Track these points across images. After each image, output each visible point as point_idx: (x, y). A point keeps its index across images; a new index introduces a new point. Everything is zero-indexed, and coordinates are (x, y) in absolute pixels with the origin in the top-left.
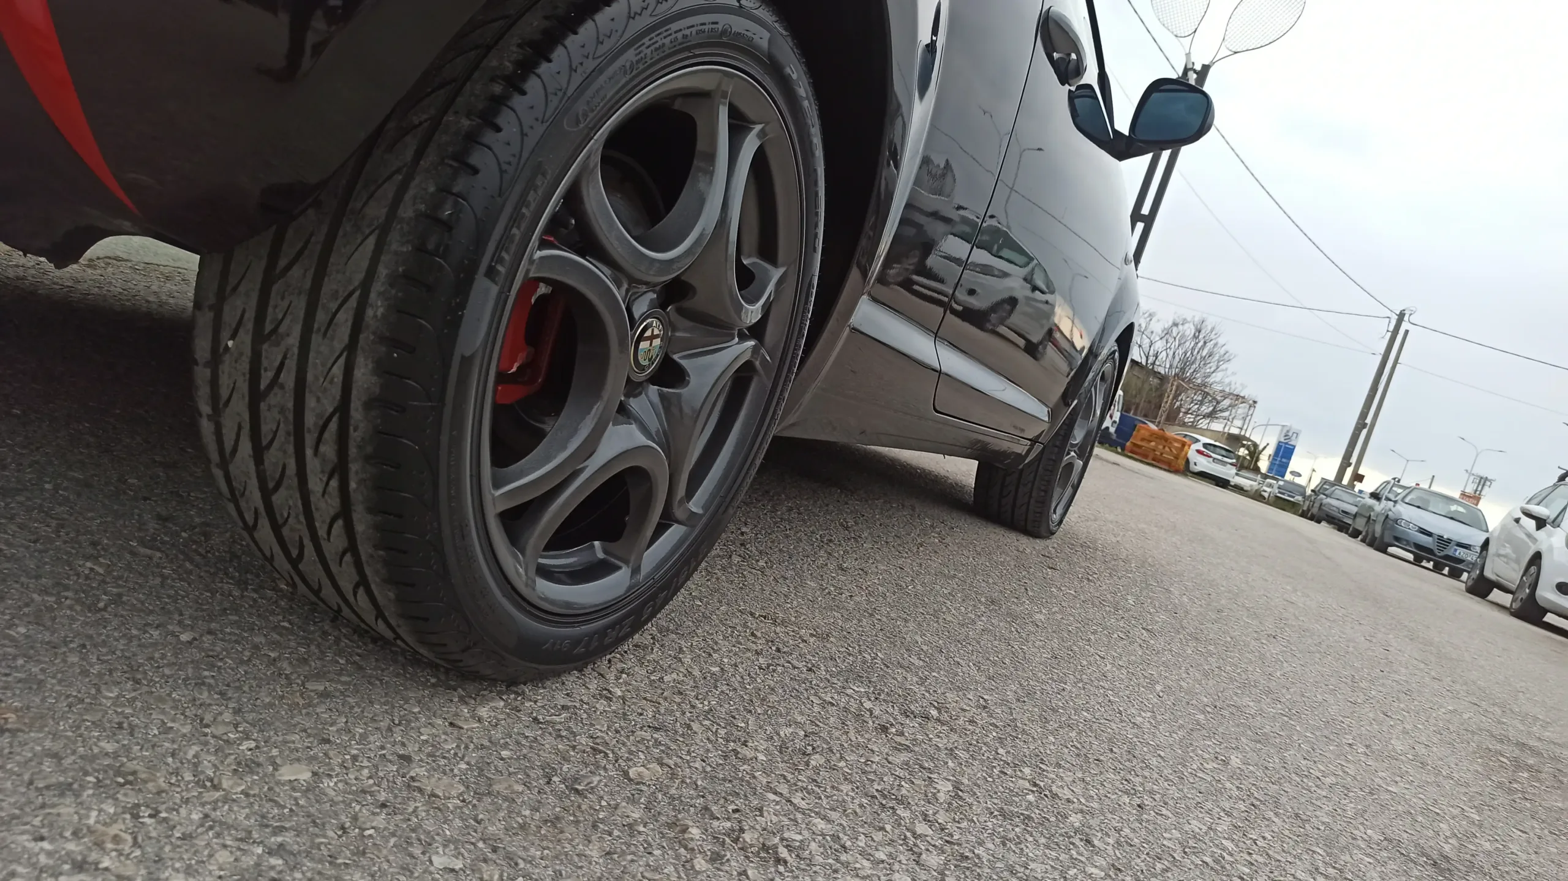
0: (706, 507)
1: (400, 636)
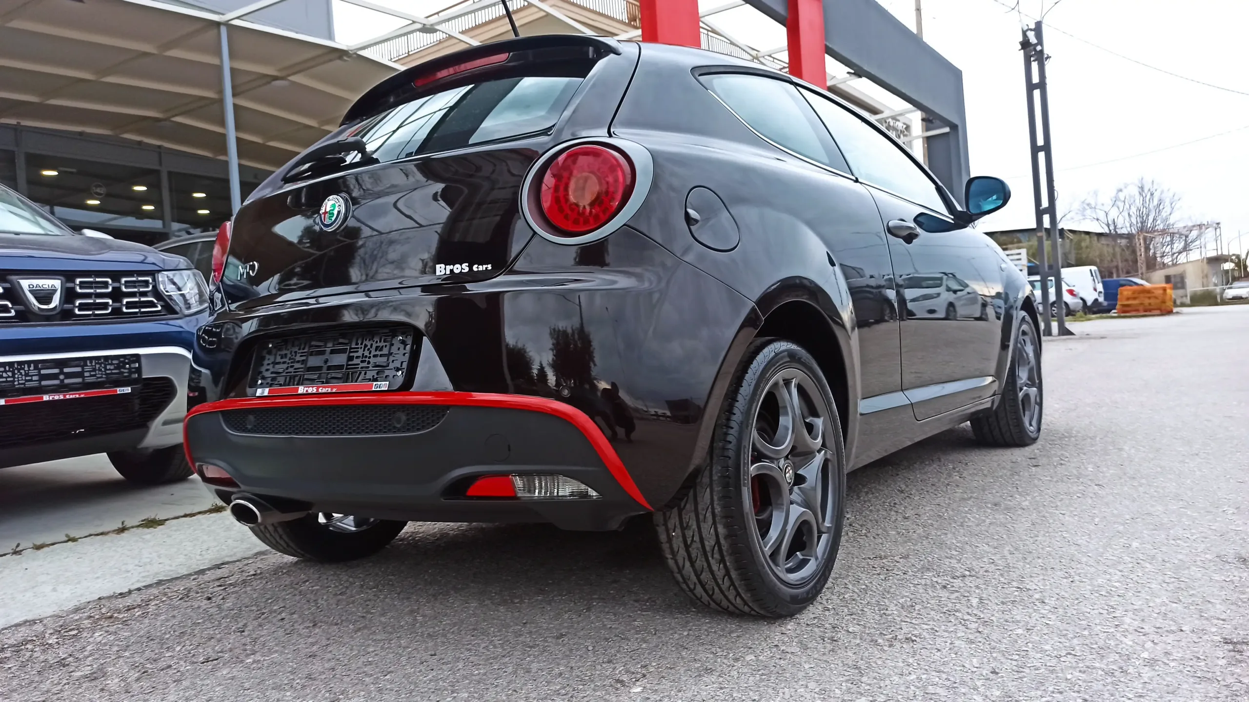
0: (832, 522)
1: (753, 609)
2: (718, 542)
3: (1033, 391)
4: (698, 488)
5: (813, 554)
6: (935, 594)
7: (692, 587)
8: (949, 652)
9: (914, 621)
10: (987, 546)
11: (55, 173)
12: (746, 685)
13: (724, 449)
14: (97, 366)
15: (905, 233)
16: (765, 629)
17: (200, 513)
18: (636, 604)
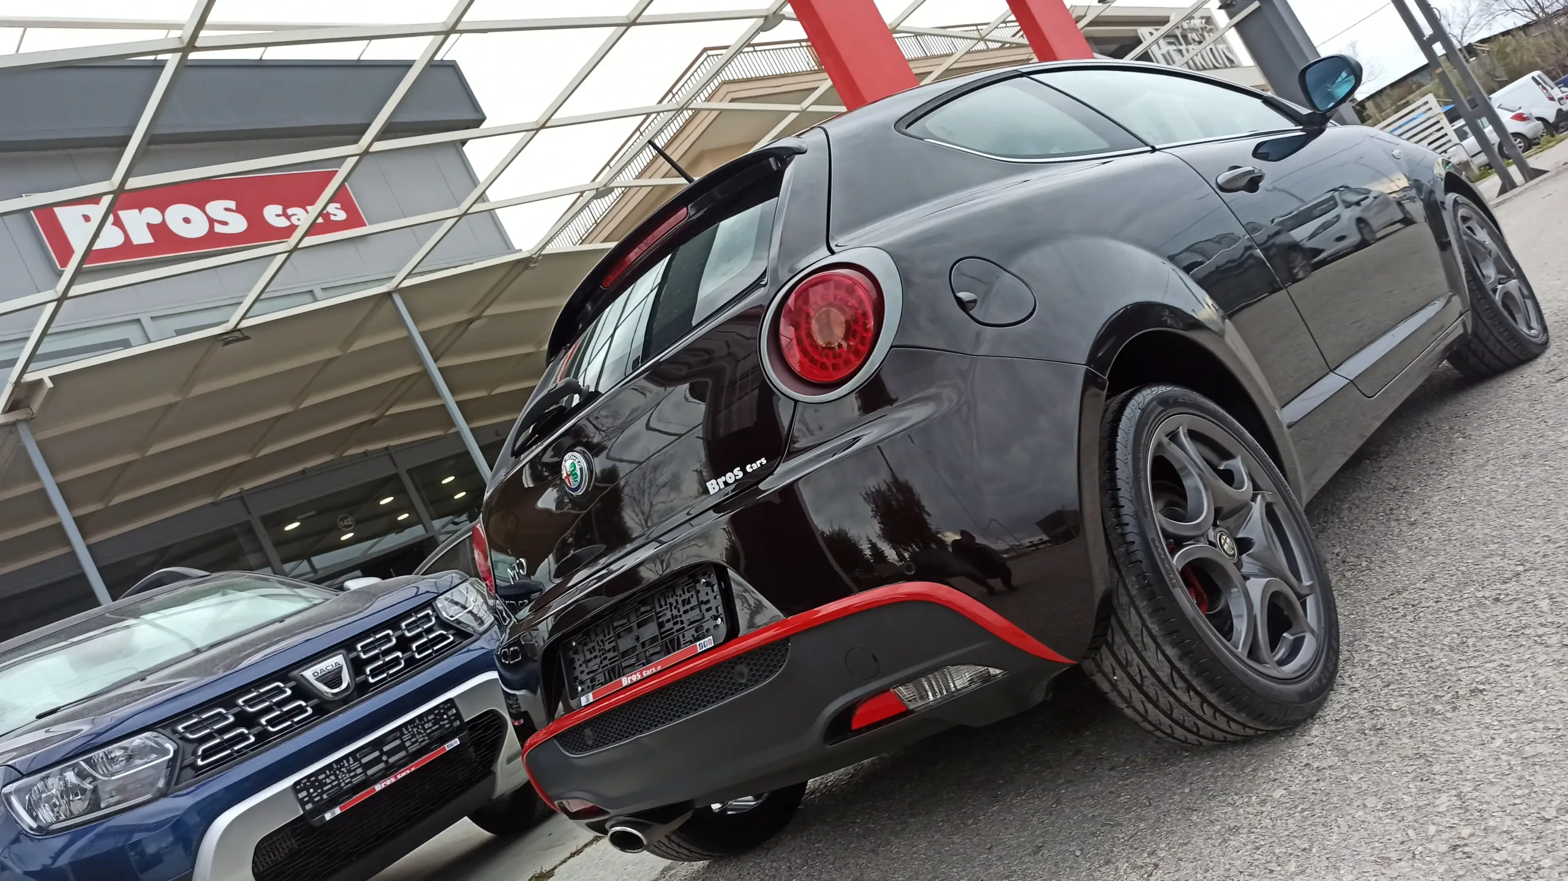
0: (1312, 579)
1: (1258, 730)
2: (1173, 667)
3: (1513, 285)
4: (1119, 612)
5: (1306, 628)
6: (1488, 615)
7: (1169, 731)
8: (1535, 688)
9: (1472, 664)
10: (1532, 520)
11: (297, 524)
12: (1287, 833)
13: (1129, 553)
14: (415, 730)
15: (1244, 181)
16: (1285, 747)
17: (586, 846)
18: (1113, 773)
